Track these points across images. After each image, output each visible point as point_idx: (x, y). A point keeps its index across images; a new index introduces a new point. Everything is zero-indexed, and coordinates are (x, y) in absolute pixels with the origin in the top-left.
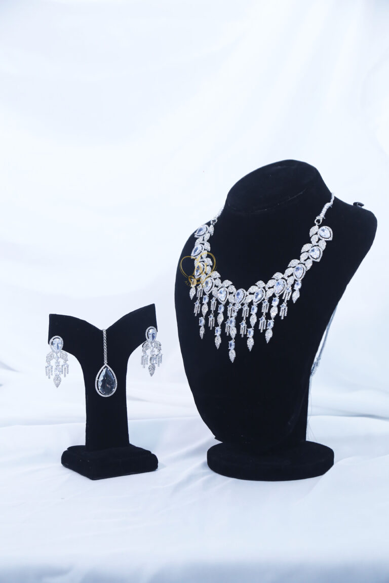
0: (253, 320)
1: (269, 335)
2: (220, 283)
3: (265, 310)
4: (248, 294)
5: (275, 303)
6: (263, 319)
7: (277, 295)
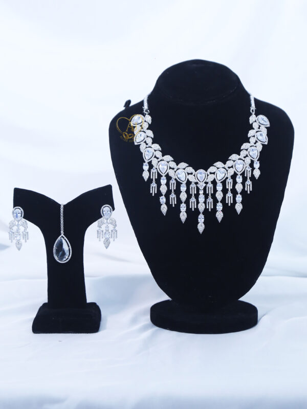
0: (219, 196)
1: (239, 208)
2: (176, 165)
3: (229, 187)
4: (209, 173)
5: (239, 179)
6: (229, 195)
7: (239, 173)
